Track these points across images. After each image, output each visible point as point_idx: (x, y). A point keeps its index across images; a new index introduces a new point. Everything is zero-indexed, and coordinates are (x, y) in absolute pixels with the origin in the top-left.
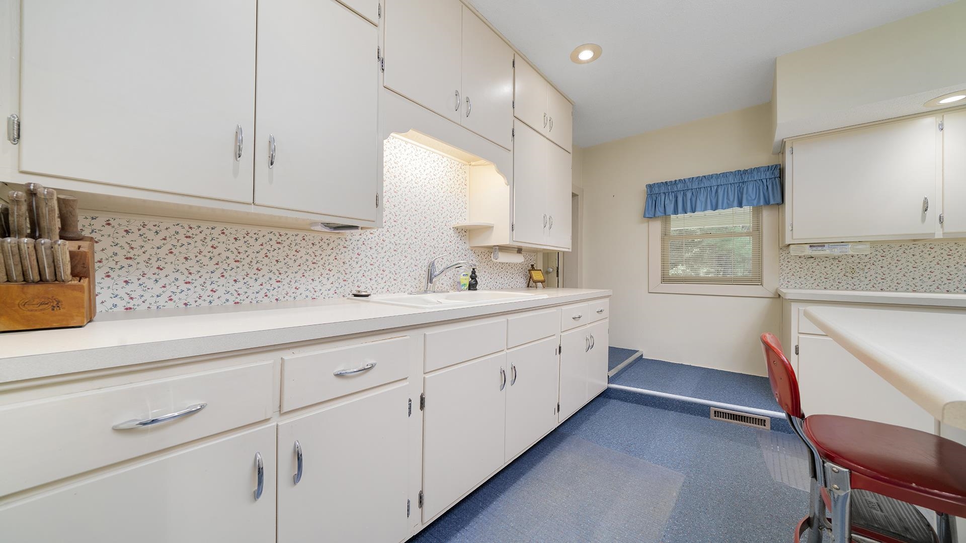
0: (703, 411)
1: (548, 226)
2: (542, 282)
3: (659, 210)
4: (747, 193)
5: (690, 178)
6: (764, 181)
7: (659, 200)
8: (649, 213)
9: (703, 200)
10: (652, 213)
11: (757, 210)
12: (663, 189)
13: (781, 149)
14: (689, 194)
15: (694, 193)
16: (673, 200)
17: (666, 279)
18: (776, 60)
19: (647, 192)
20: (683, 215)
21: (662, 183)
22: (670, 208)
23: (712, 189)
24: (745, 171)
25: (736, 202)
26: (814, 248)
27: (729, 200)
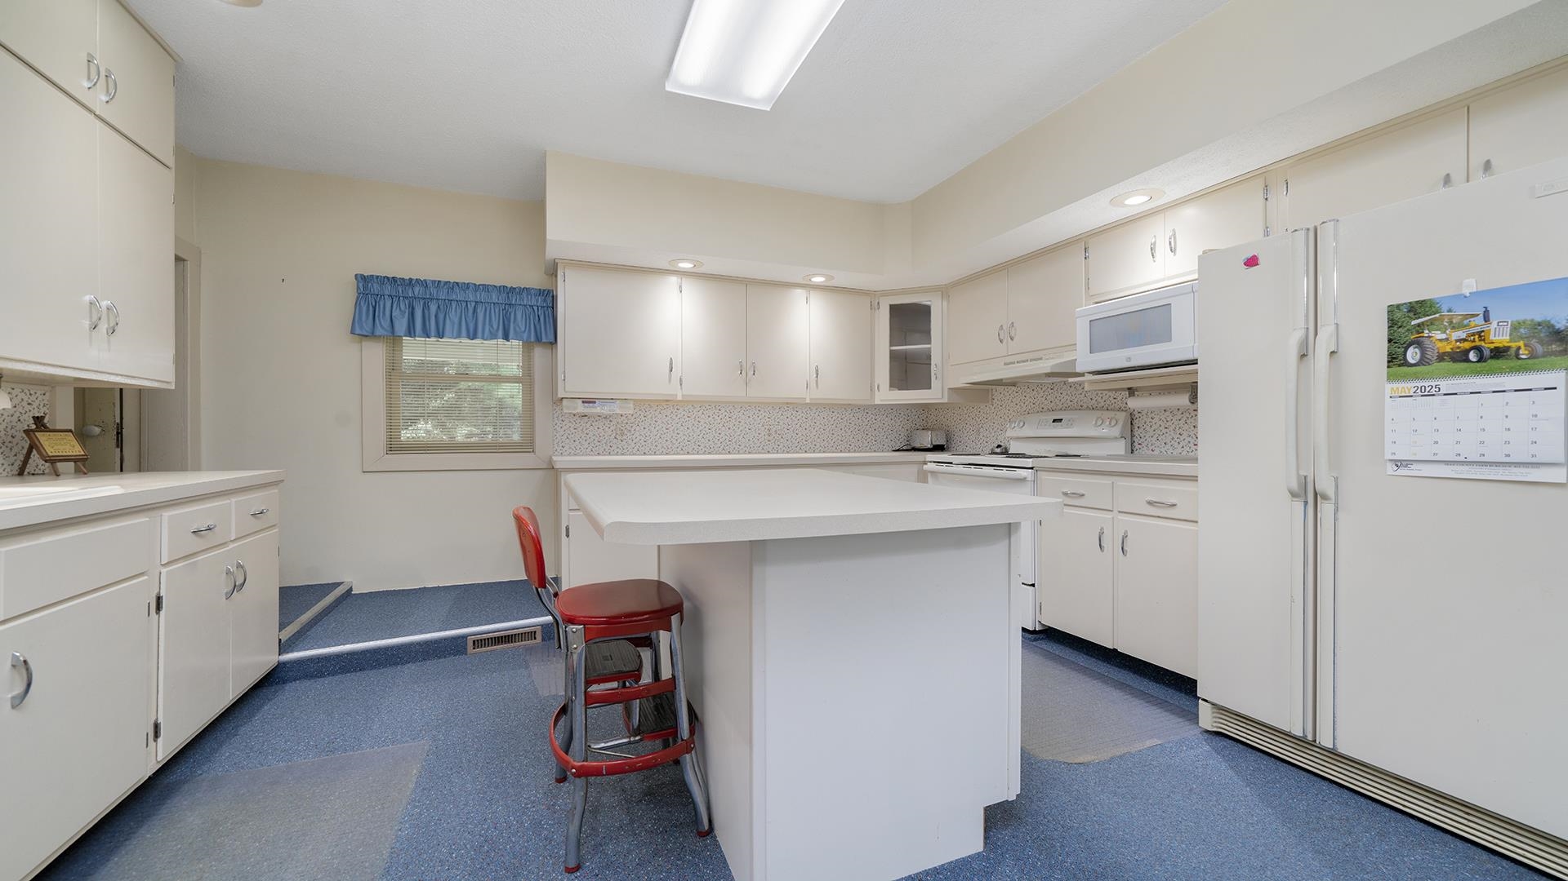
0: (456, 646)
1: (103, 327)
2: (75, 460)
3: (380, 323)
4: (514, 322)
5: (435, 281)
6: (536, 308)
7: (382, 306)
8: (361, 328)
9: (456, 320)
10: (368, 327)
11: (528, 346)
12: (388, 289)
13: (552, 270)
14: (433, 308)
15: (441, 307)
16: (407, 311)
17: (394, 447)
18: (545, 153)
19: (358, 288)
20: (423, 339)
21: (388, 278)
22: (401, 325)
23: (469, 306)
24: (512, 289)
25: (500, 333)
26: (586, 405)
27: (492, 326)
